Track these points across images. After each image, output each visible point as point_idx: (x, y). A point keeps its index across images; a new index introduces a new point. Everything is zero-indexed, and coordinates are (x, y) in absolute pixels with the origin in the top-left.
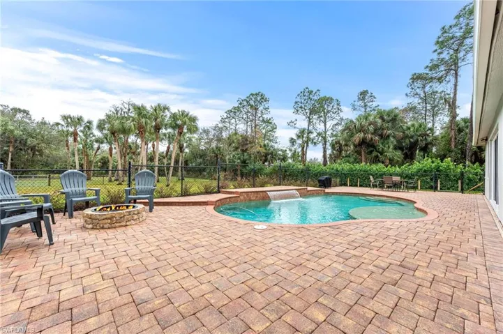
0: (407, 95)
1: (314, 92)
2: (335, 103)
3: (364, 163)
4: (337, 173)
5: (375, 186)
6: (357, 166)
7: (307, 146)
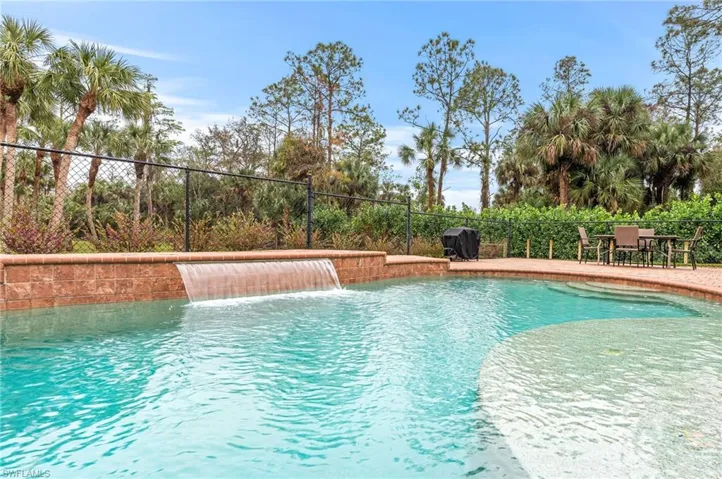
0: (653, 65)
1: (460, 46)
2: (507, 85)
3: (563, 206)
4: (504, 229)
5: (589, 257)
6: (550, 213)
7: (444, 168)
